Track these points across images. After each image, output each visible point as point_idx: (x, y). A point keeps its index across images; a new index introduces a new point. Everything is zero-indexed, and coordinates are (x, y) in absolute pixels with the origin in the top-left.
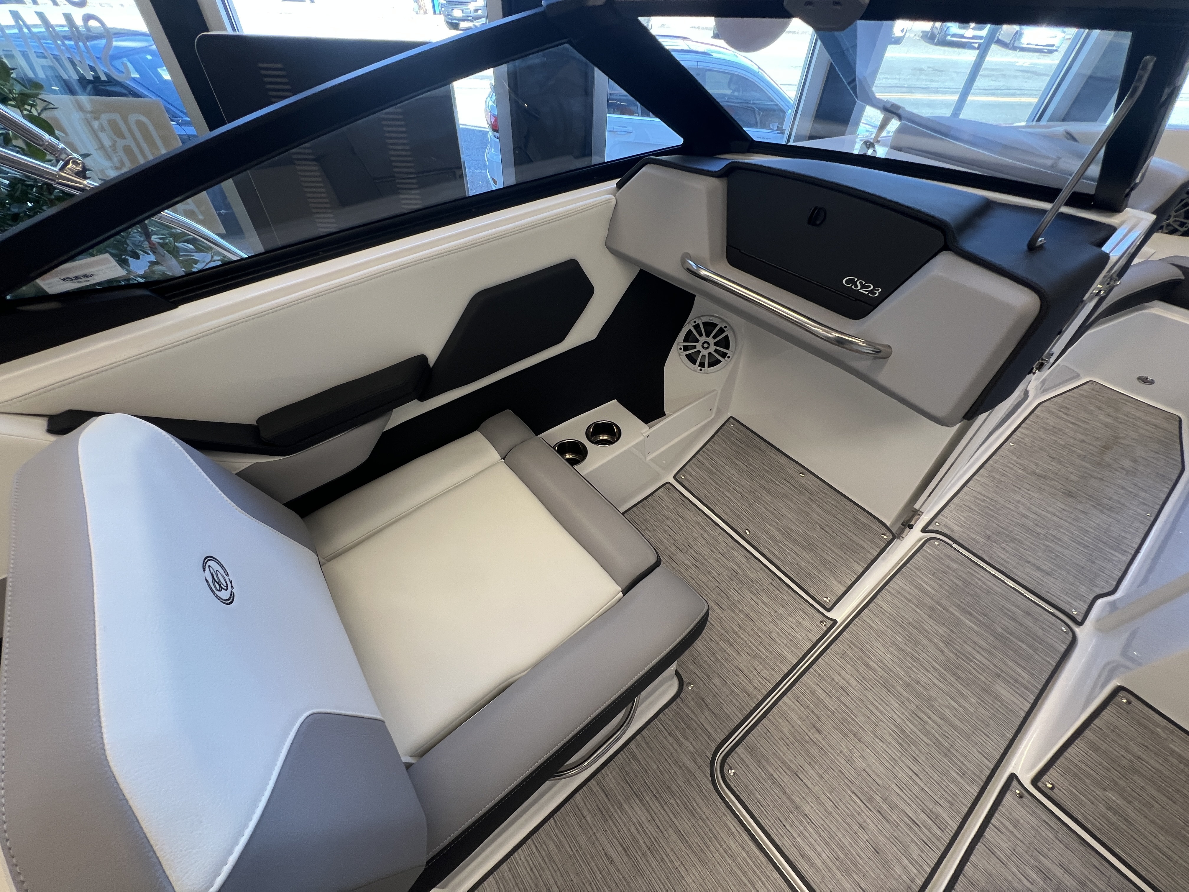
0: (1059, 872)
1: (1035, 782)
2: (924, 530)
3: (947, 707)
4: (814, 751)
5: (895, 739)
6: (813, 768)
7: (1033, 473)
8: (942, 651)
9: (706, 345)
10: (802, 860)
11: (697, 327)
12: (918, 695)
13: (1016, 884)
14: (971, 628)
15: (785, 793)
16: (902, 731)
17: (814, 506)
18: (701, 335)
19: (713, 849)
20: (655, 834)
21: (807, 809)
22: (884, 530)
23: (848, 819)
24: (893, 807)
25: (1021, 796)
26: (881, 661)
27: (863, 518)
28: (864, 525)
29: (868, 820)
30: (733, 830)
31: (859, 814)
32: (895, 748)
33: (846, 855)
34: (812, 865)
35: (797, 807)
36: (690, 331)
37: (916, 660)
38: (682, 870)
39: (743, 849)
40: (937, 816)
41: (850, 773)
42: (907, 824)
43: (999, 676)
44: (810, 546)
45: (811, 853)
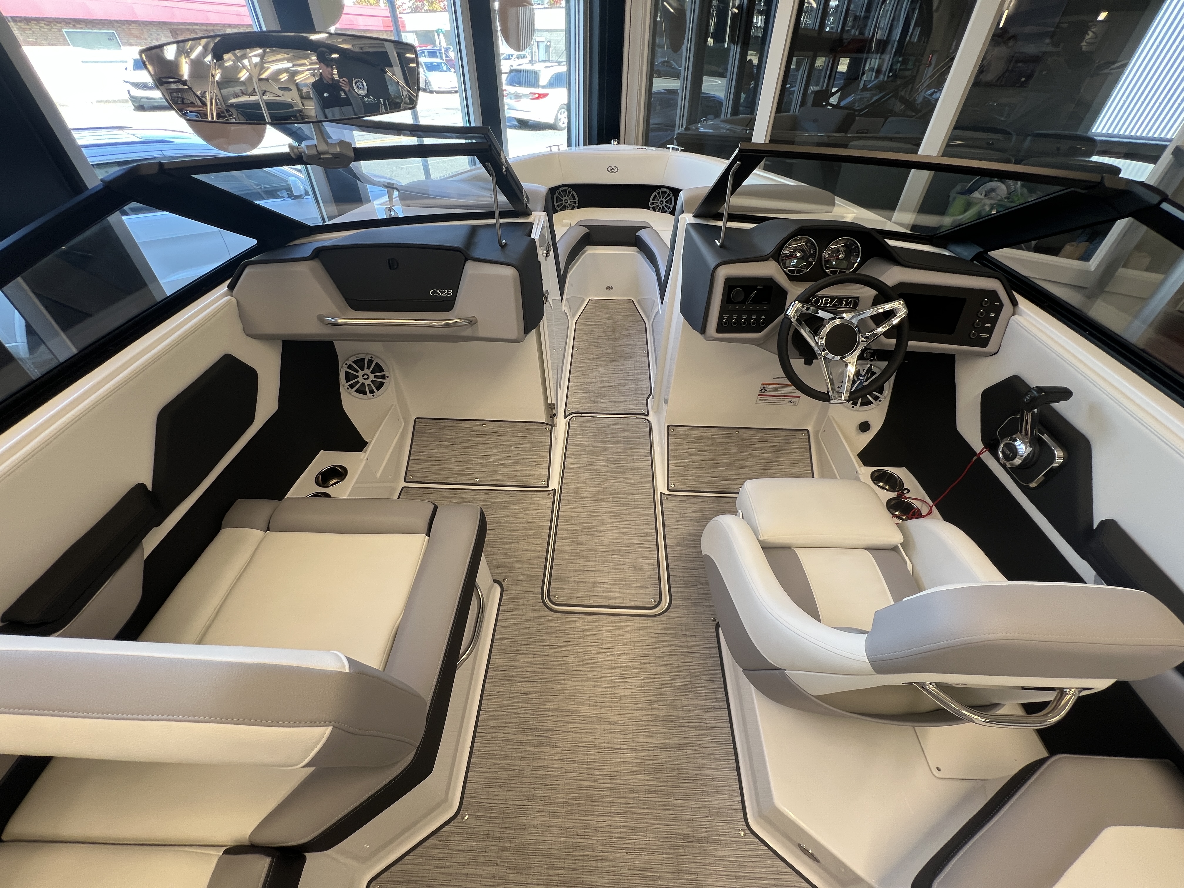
0: (693, 514)
1: (669, 490)
2: (565, 417)
3: (624, 488)
4: (585, 554)
5: (613, 518)
6: (590, 561)
7: (594, 359)
8: (607, 466)
9: (366, 377)
10: (610, 601)
11: (350, 367)
12: (610, 493)
13: (684, 531)
14: (612, 447)
15: (585, 582)
16: (614, 513)
17: (502, 438)
18: (357, 371)
19: (571, 636)
20: (541, 659)
21: (598, 580)
22: (545, 426)
23: (617, 567)
24: (628, 545)
25: (667, 499)
26: (586, 491)
27: (532, 427)
28: (534, 430)
29: (625, 560)
30: (575, 619)
31: (620, 561)
32: (615, 522)
33: (625, 581)
34: (616, 598)
35: (594, 583)
36: (347, 373)
37: (600, 478)
38: (565, 659)
39: (585, 622)
40: (647, 533)
41: (605, 548)
42: (639, 547)
43: (634, 459)
44: (515, 462)
45: (612, 594)
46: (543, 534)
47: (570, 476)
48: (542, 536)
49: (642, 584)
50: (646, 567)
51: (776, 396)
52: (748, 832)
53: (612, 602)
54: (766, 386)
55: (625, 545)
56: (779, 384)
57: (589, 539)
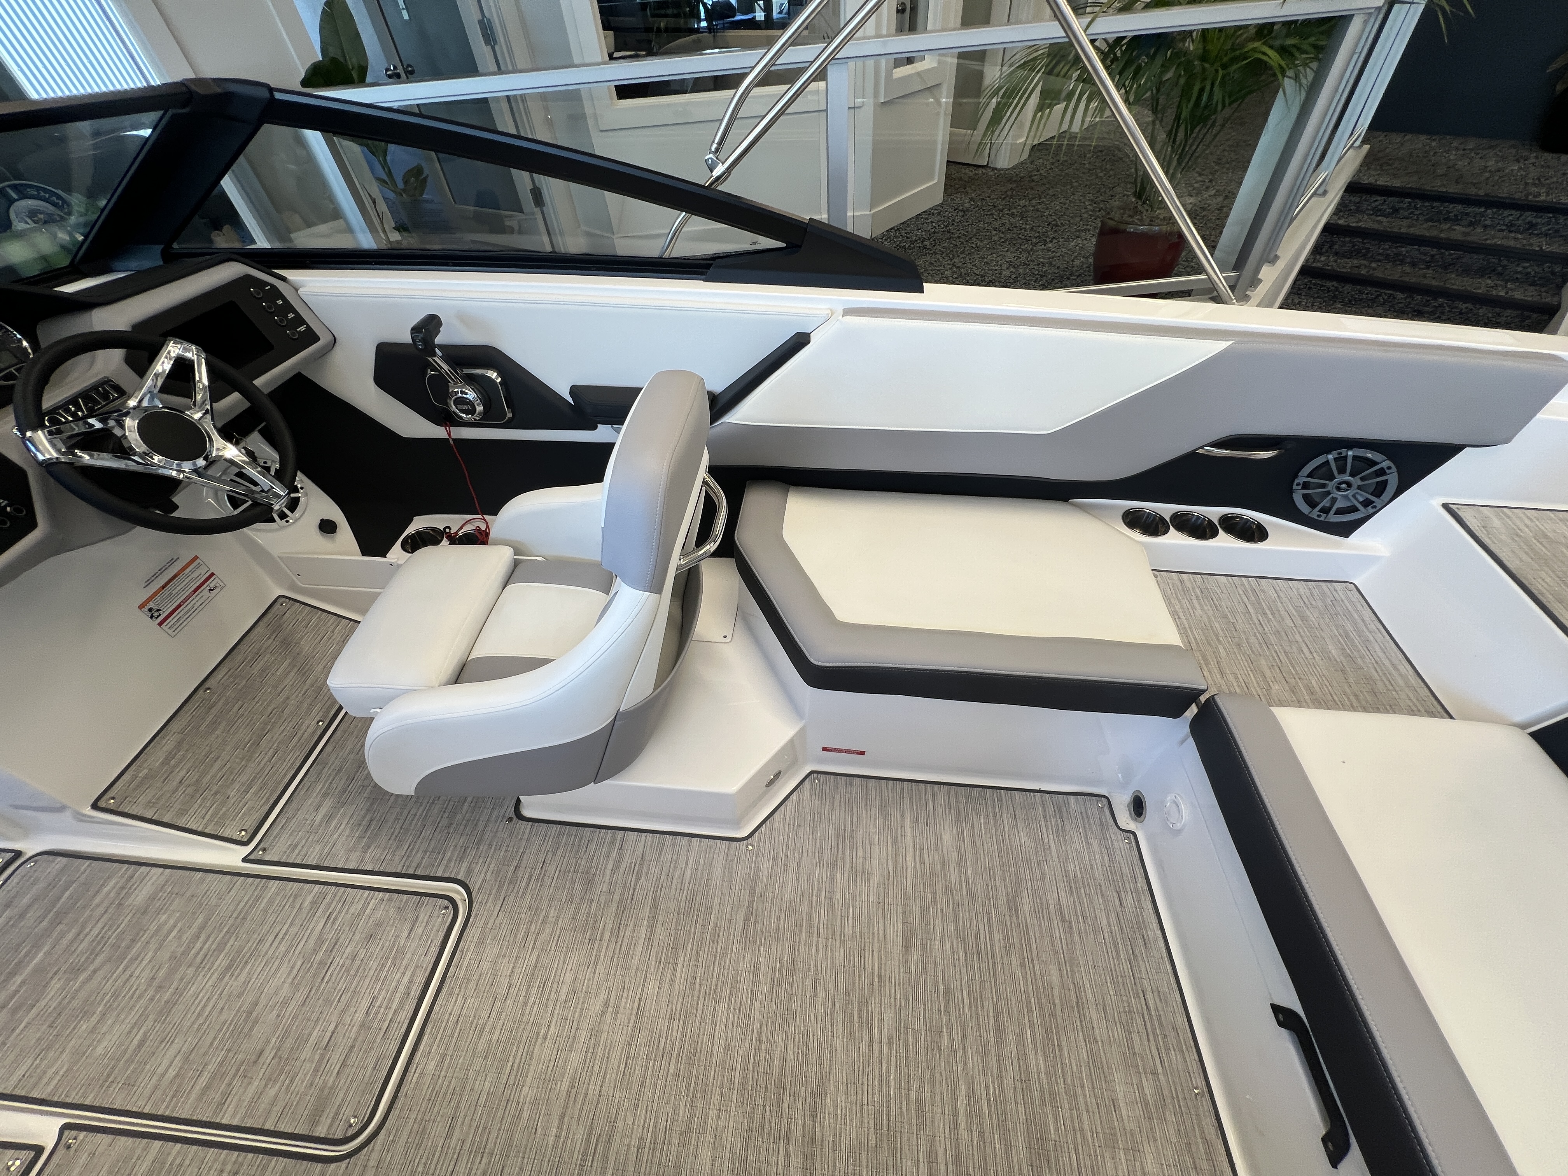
0: (323, 811)
1: (245, 844)
3: (180, 938)
4: (289, 1043)
5: (241, 970)
6: (310, 1034)
8: (95, 971)
10: (412, 993)
12: (172, 971)
13: (347, 832)
14: (48, 953)
15: (352, 1047)
16: (228, 968)
19: (446, 1083)
20: (465, 1158)
21: (360, 1016)
23: (352, 972)
24: (320, 941)
25: (264, 850)
26: (129, 1032)
29: (344, 956)
30: (417, 1075)
31: (343, 966)
32: (253, 966)
33: (387, 959)
34: (411, 981)
35: (362, 1025)
37: (116, 995)
38: (482, 1100)
39: (430, 1053)
40: (313, 903)
41: (300, 995)
42: (333, 923)
43: (120, 904)
45: (402, 988)
46: (178, 1162)
47: (51, 1079)
48: (181, 1165)
49: (407, 926)
50: (379, 914)
51: (184, 602)
52: (749, 841)
53: (415, 992)
54: (151, 605)
55: (315, 951)
56: (163, 587)
57: (260, 1031)
